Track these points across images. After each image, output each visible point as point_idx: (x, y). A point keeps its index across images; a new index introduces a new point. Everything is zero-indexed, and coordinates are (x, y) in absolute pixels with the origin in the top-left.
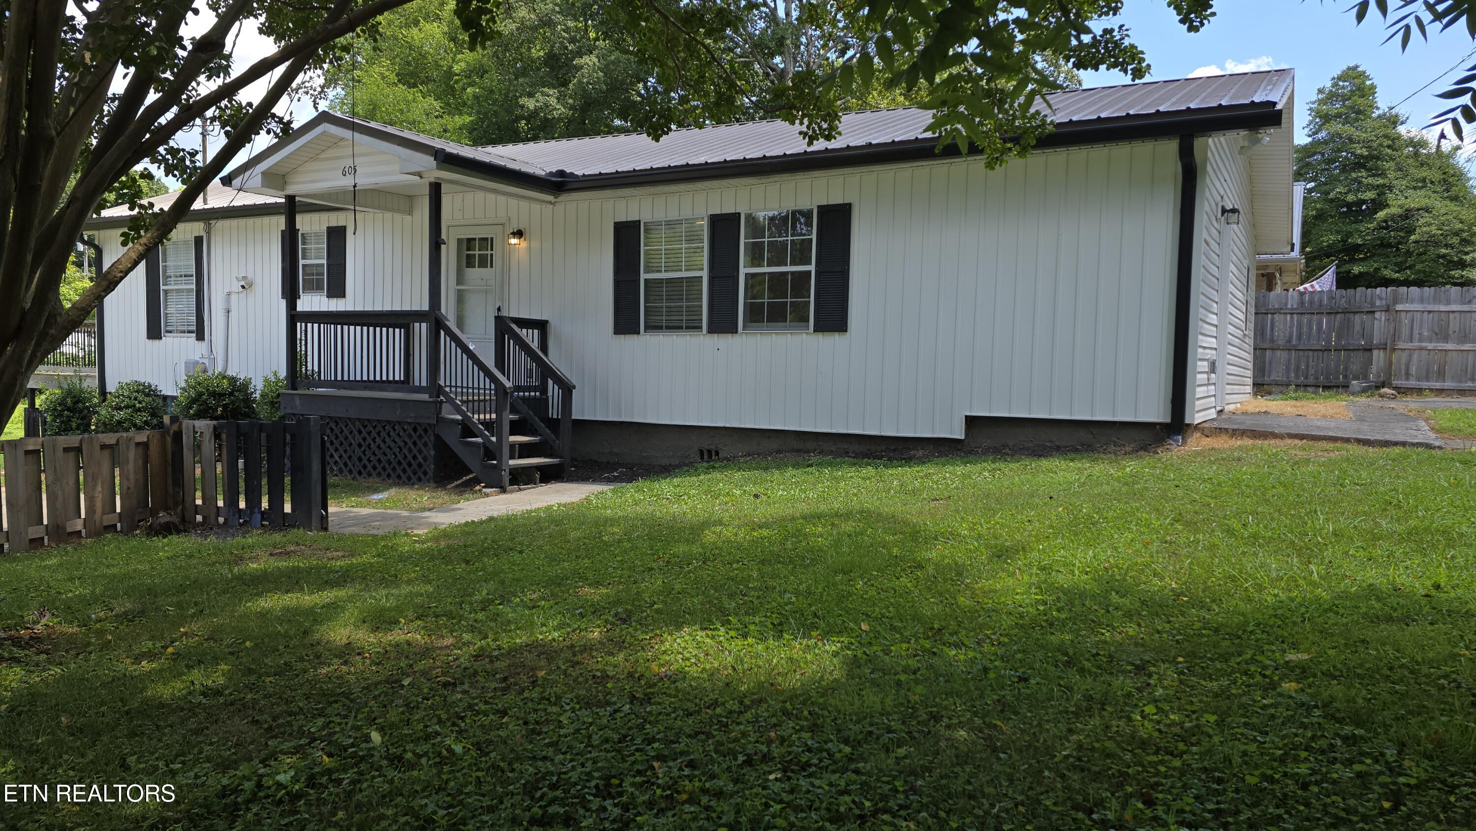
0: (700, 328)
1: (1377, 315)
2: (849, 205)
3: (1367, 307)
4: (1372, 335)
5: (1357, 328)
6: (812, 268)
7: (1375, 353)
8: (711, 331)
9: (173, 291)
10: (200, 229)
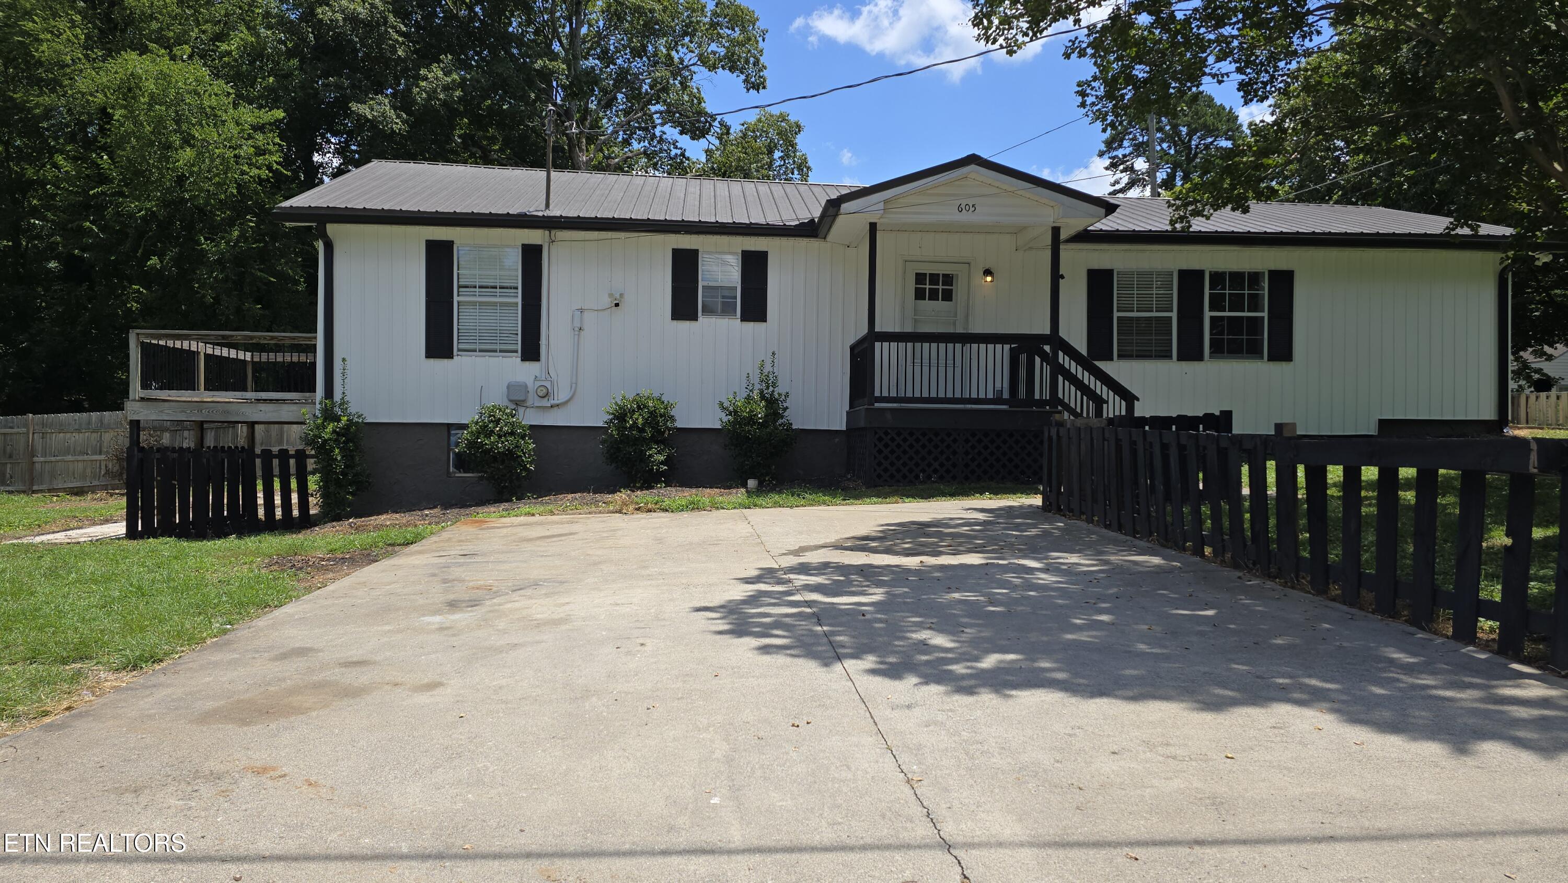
0: (1171, 357)
2: (1292, 272)
6: (1265, 314)
8: (1180, 359)
9: (474, 304)
10: (534, 236)
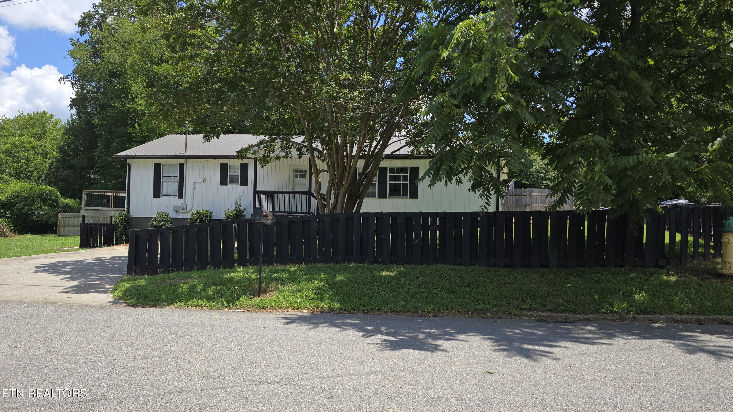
0: (376, 197)
1: (527, 196)
2: (418, 167)
3: (525, 194)
4: (526, 202)
5: (523, 200)
6: (408, 182)
7: (527, 207)
8: (379, 198)
9: (166, 181)
10: (183, 161)
